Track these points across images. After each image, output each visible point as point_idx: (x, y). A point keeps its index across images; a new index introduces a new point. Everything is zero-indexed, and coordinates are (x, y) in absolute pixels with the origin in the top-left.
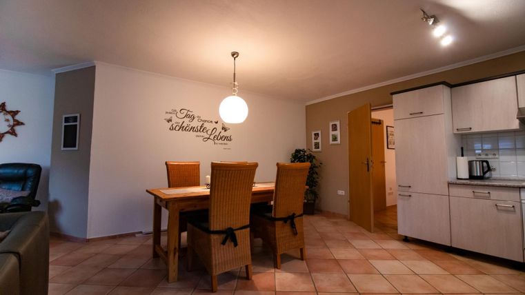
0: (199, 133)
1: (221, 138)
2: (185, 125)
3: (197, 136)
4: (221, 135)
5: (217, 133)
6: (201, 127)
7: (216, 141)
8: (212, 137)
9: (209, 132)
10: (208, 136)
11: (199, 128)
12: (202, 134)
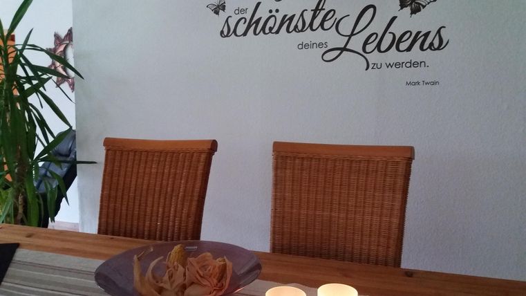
0: (308, 36)
1: (395, 43)
2: (262, 14)
3: (304, 46)
4: (397, 29)
5: (378, 27)
6: (316, 10)
7: (374, 57)
8: (357, 43)
9: (346, 27)
10: (341, 43)
11: (308, 17)
12: (318, 36)
